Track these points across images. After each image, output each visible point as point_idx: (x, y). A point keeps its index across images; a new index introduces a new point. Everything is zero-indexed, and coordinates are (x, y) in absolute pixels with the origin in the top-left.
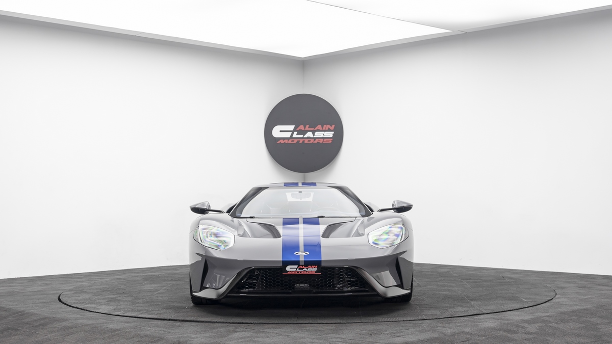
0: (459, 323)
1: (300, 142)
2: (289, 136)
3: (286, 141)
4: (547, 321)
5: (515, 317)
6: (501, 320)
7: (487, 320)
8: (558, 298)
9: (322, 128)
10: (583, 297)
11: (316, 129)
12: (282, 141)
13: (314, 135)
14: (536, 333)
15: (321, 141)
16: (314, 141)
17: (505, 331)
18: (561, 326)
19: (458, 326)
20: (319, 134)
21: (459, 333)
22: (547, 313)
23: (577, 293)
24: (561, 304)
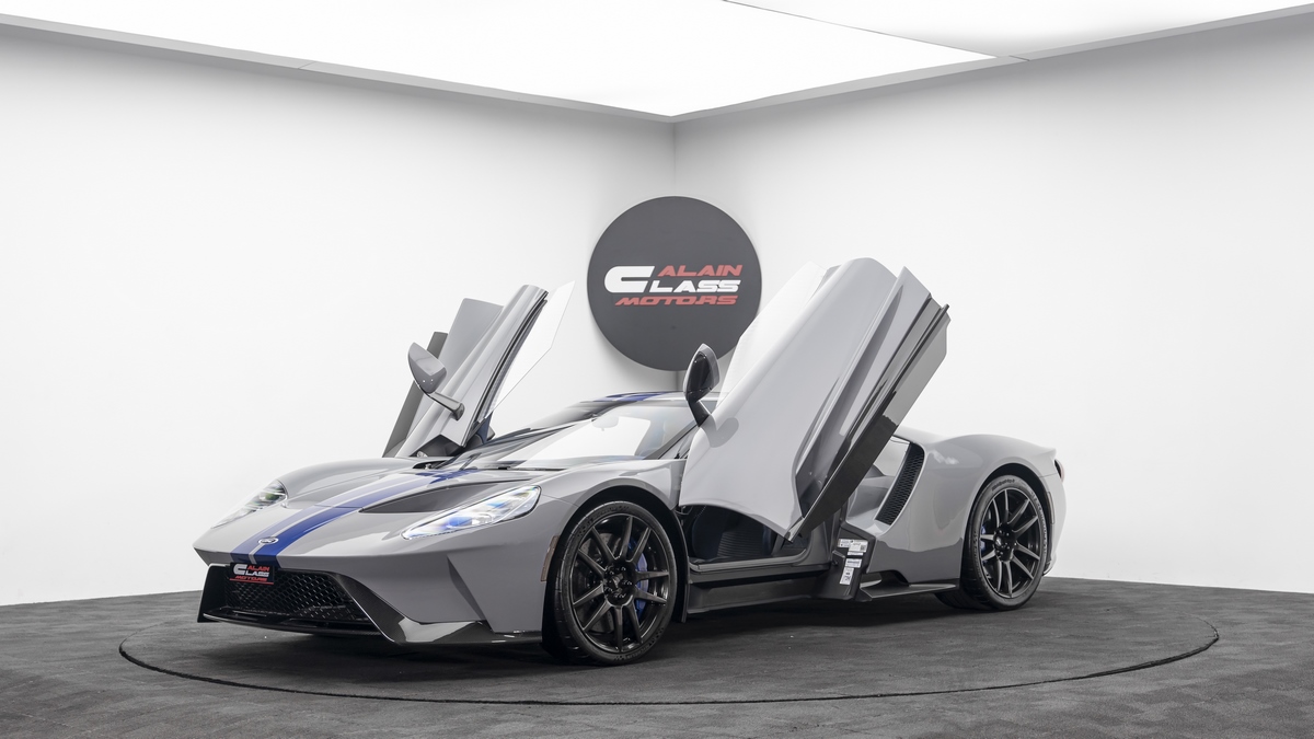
0: (993, 701)
1: (666, 303)
2: (641, 290)
3: (635, 301)
4: (1188, 696)
5: (1117, 686)
6: (1087, 694)
7: (1055, 694)
8: (1220, 646)
9: (715, 271)
10: (1275, 643)
11: (700, 274)
12: (626, 301)
13: (696, 287)
14: (1161, 723)
15: (712, 301)
16: (698, 300)
17: (1092, 718)
18: (1220, 708)
19: (990, 709)
20: (707, 286)
21: (990, 724)
22: (1190, 678)
23: (1264, 634)
24: (1225, 660)
